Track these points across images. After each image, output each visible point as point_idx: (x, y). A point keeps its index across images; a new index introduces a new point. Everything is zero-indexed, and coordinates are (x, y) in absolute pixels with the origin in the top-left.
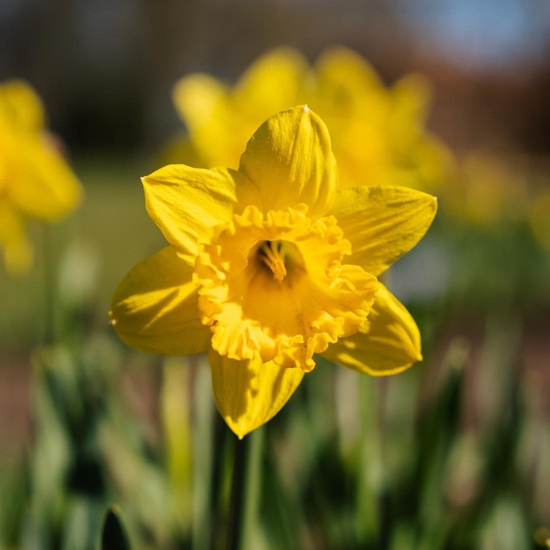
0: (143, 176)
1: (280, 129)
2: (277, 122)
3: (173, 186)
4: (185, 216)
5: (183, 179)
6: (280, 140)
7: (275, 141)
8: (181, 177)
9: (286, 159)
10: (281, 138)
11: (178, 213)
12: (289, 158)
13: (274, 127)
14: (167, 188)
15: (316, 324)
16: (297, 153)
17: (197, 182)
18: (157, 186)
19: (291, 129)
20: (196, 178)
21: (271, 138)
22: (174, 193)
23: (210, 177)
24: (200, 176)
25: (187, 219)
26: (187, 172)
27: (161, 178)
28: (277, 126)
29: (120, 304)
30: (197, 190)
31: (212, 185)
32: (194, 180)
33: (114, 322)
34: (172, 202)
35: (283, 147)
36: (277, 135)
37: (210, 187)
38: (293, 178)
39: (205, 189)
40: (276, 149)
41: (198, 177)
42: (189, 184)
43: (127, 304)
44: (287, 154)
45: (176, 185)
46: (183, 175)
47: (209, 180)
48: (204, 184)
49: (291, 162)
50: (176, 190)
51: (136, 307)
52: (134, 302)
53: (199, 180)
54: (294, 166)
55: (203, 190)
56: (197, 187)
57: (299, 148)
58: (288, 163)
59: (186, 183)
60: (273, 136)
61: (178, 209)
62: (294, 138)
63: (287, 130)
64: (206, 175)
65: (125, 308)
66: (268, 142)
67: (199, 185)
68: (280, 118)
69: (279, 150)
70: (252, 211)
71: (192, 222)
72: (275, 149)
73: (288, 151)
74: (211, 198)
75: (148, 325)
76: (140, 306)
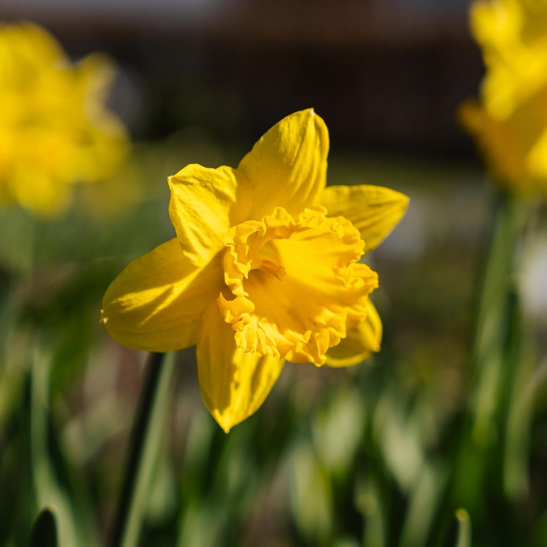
0: (169, 176)
1: (289, 132)
2: (286, 125)
3: (189, 186)
4: (194, 214)
5: (198, 179)
6: (287, 141)
7: (283, 143)
8: (197, 176)
9: (290, 161)
10: (289, 140)
11: (189, 213)
12: (293, 160)
13: (284, 129)
14: (184, 187)
15: (321, 319)
16: (301, 155)
17: (207, 181)
18: (178, 185)
19: (298, 132)
20: (208, 178)
21: (280, 139)
22: (188, 192)
23: (218, 177)
24: (211, 175)
25: (195, 217)
26: (202, 172)
27: (184, 177)
28: (286, 129)
29: (115, 302)
30: (205, 189)
31: (217, 184)
32: (206, 179)
33: (105, 320)
34: (186, 201)
35: (290, 149)
36: (286, 137)
37: (216, 186)
38: (292, 179)
39: (211, 188)
40: (283, 151)
41: (210, 177)
42: (201, 184)
43: (122, 302)
44: (293, 155)
45: (191, 184)
46: (198, 175)
47: (217, 180)
48: (212, 184)
49: (295, 163)
50: (190, 189)
51: (131, 305)
52: (129, 300)
53: (209, 180)
54: (296, 168)
55: (209, 189)
56: (206, 187)
57: (303, 150)
58: (291, 164)
59: (198, 182)
60: (283, 138)
61: (189, 208)
62: (300, 141)
63: (294, 133)
64: (216, 174)
65: (119, 306)
66: (276, 144)
67: (208, 184)
68: (290, 122)
69: (286, 152)
70: (278, 212)
71: (199, 221)
72: (281, 151)
73: (294, 152)
74: (214, 197)
75: (142, 323)
76: (136, 304)
